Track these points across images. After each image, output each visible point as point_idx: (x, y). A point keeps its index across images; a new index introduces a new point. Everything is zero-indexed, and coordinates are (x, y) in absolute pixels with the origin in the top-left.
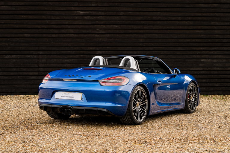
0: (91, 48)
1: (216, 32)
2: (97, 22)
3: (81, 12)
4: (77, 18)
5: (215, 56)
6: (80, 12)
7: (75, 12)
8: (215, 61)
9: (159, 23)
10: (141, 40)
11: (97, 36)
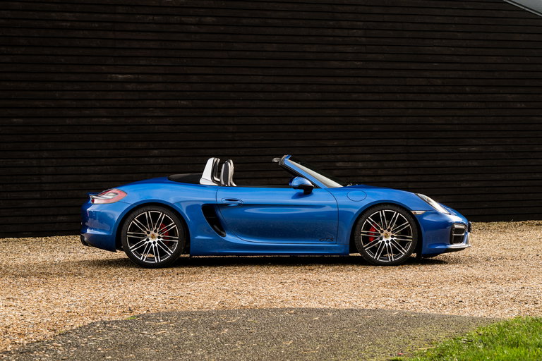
0: (140, 145)
1: (361, 112)
2: (150, 94)
3: (120, 76)
4: (111, 86)
5: (360, 157)
6: (117, 75)
7: (109, 76)
8: (360, 165)
9: (261, 96)
10: (231, 128)
11: (149, 121)
